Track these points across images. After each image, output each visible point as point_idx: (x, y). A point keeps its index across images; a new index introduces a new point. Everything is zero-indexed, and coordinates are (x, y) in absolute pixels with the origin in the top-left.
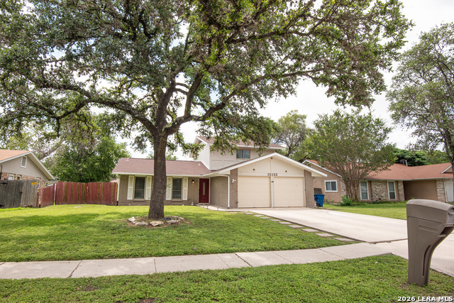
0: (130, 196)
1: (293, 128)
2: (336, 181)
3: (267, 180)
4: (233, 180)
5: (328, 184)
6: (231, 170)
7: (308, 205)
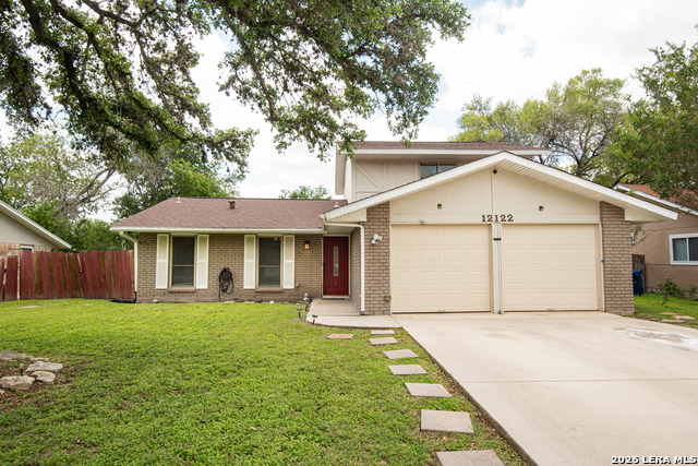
0: (162, 280)
1: (586, 112)
3: (482, 234)
4: (376, 237)
5: (679, 245)
6: (370, 210)
7: (612, 304)
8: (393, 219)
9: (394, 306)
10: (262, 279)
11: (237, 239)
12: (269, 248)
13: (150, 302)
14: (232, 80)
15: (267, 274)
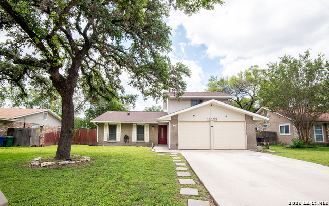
0: (106, 138)
2: (289, 124)
3: (207, 125)
4: (174, 125)
5: (282, 128)
6: (172, 117)
7: (250, 147)
8: (179, 120)
9: (180, 147)
10: (138, 139)
11: (130, 125)
12: (141, 128)
13: (102, 145)
14: (132, 82)
15: (139, 137)
